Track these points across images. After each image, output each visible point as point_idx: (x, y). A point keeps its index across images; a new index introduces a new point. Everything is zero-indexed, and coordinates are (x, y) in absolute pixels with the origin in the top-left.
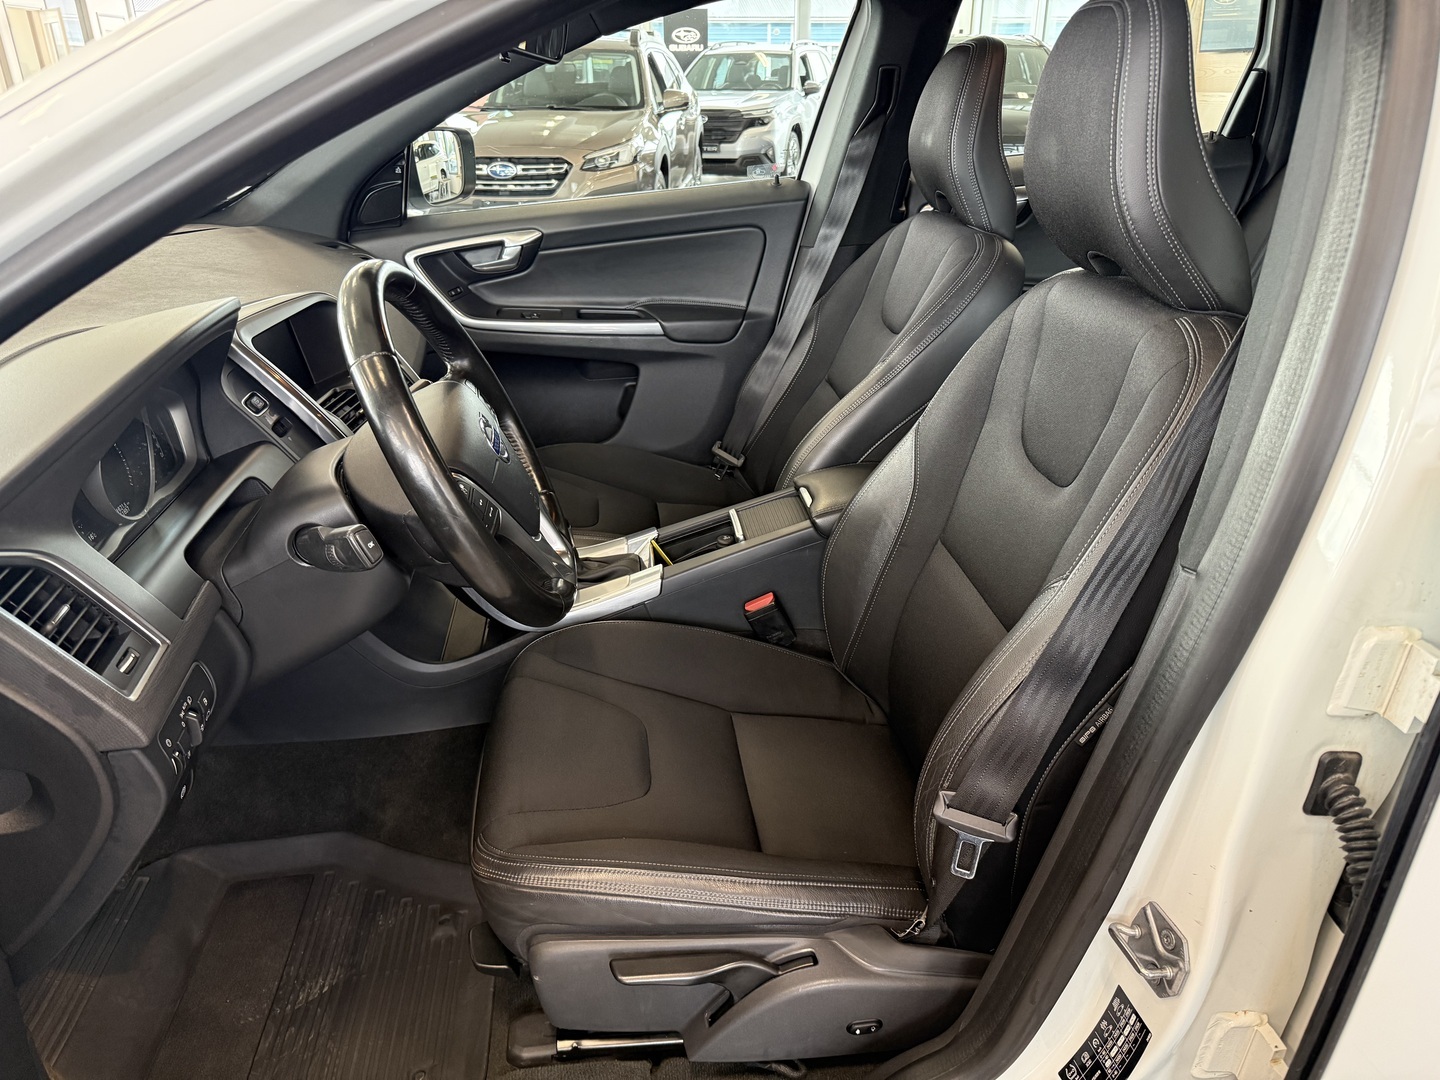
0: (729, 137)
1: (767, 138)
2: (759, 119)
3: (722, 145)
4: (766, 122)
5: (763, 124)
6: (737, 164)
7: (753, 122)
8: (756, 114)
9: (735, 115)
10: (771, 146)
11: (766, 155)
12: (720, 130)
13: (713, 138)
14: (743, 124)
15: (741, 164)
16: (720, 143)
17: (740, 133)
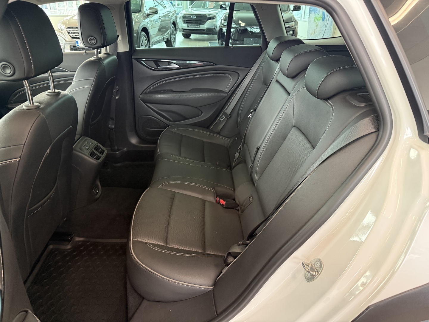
0: (203, 23)
1: (214, 23)
2: (212, 17)
3: (201, 25)
4: (214, 18)
5: (214, 19)
6: (205, 31)
7: (210, 18)
8: (211, 16)
9: (205, 16)
10: (216, 26)
11: (214, 28)
12: (200, 20)
13: (198, 23)
14: (207, 19)
15: (206, 31)
16: (200, 25)
17: (206, 21)
